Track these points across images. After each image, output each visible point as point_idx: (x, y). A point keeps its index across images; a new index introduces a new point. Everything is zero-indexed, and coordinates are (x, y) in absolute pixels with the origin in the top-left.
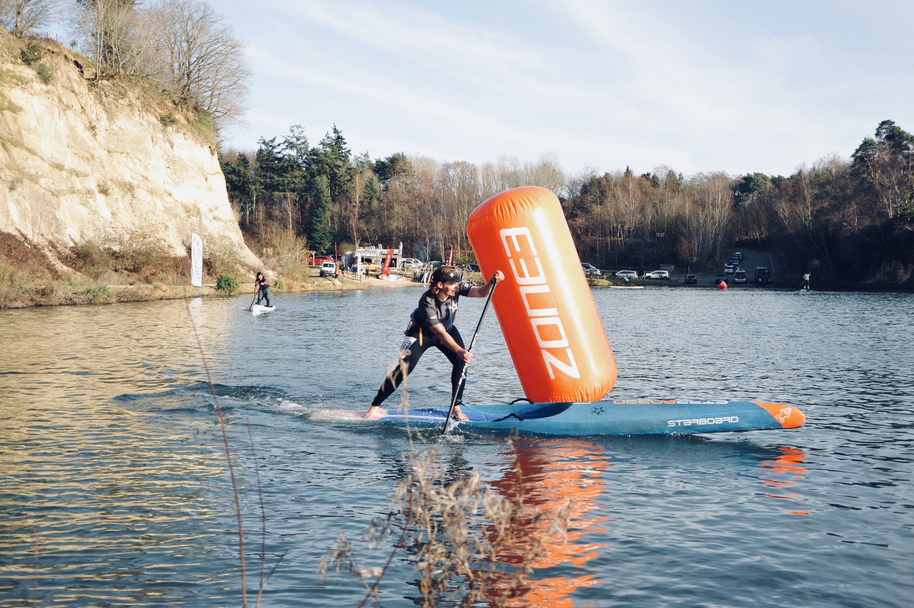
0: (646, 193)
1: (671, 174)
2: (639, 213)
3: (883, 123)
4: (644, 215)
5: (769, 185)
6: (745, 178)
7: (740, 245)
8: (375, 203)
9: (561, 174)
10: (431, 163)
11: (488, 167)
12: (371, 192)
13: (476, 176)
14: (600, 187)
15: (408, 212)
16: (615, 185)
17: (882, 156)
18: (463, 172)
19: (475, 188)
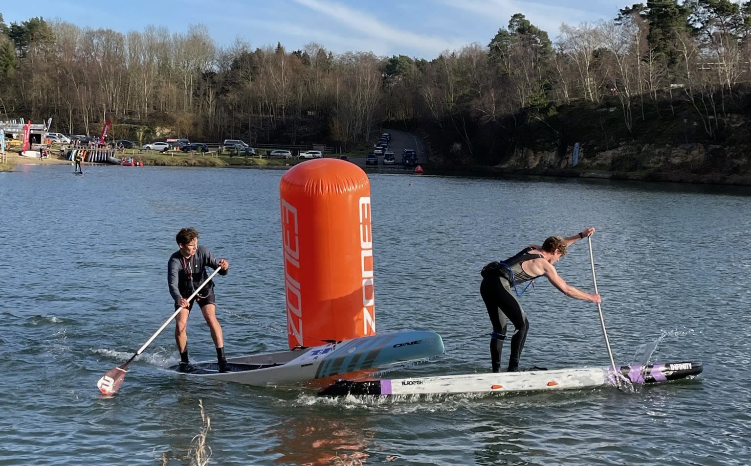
0: (296, 71)
1: (321, 53)
2: (291, 91)
3: (515, 16)
4: (295, 92)
5: (414, 68)
6: (391, 61)
7: (388, 125)
8: (11, 71)
9: (212, 48)
10: (73, 29)
11: (135, 37)
12: (7, 59)
13: (122, 45)
14: (251, 63)
15: (48, 81)
16: (267, 61)
17: (513, 47)
18: (108, 41)
19: (121, 59)
